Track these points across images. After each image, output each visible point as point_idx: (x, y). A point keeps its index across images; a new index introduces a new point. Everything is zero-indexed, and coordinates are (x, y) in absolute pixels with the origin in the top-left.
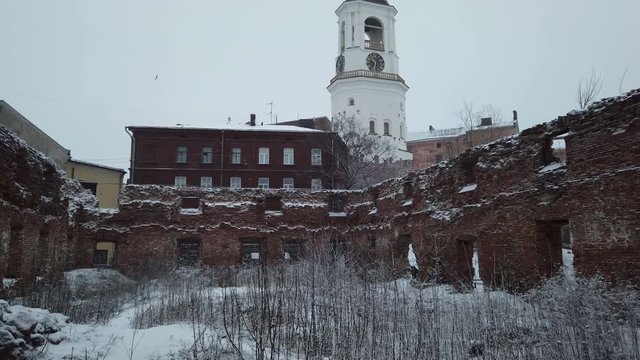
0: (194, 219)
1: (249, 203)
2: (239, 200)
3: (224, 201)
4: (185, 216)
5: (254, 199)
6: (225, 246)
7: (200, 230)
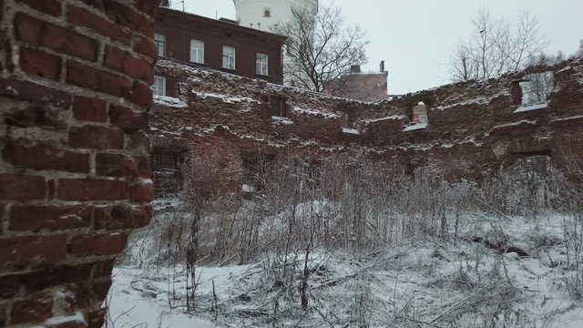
0: (175, 114)
1: (250, 100)
2: (234, 93)
3: (215, 91)
4: (161, 106)
5: (256, 95)
6: (223, 165)
7: (185, 133)
